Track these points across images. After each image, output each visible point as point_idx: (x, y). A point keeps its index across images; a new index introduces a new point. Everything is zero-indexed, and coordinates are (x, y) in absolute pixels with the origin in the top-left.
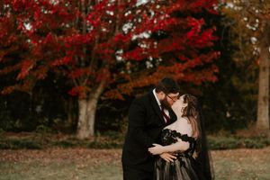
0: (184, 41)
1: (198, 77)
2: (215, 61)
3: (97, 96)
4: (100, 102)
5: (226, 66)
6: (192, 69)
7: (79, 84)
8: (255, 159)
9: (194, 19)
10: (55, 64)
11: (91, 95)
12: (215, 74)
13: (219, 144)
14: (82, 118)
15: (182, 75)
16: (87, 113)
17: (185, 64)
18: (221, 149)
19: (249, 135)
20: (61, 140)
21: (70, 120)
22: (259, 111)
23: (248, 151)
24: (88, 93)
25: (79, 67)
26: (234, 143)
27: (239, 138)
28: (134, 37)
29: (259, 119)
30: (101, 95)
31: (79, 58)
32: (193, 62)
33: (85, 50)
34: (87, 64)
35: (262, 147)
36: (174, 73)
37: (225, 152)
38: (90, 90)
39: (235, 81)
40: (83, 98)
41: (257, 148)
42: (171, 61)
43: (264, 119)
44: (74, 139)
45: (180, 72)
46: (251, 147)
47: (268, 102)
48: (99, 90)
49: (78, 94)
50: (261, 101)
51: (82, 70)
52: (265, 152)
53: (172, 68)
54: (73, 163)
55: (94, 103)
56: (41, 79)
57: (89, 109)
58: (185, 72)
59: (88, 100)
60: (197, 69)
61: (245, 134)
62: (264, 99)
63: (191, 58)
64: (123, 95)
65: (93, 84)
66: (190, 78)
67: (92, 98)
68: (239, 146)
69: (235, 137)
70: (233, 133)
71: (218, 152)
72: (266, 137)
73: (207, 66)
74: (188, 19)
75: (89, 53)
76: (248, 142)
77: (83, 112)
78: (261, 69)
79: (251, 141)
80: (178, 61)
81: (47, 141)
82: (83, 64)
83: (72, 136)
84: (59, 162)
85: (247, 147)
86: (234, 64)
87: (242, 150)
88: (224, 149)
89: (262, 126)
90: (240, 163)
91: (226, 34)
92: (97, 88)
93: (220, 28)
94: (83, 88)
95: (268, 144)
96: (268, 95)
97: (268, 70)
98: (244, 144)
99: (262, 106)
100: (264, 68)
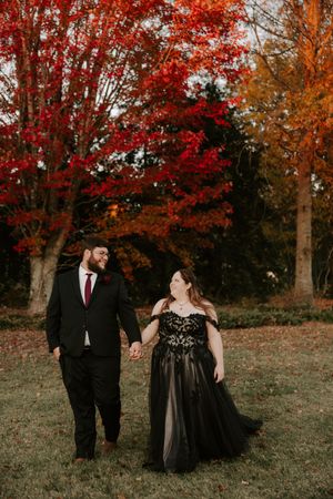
0: (178, 167)
1: (204, 221)
2: (226, 196)
3: (56, 251)
4: (61, 259)
6: (192, 208)
7: (29, 236)
9: (190, 132)
11: (48, 250)
12: (228, 215)
13: (235, 320)
14: (35, 284)
15: (177, 217)
16: (42, 276)
17: (182, 202)
18: (238, 327)
19: (281, 305)
22: (297, 266)
23: (278, 329)
24: (44, 248)
25: (30, 209)
26: (258, 317)
27: (268, 310)
29: (297, 280)
30: (64, 249)
32: (192, 199)
34: (39, 206)
35: (300, 323)
36: (165, 215)
37: (242, 332)
40: (36, 256)
41: (293, 324)
43: (304, 281)
44: (18, 317)
45: (174, 213)
46: (285, 323)
47: (310, 256)
48: (59, 243)
49: (27, 251)
50: (300, 255)
53: (162, 209)
55: (52, 262)
57: (45, 272)
58: (182, 213)
59: (43, 257)
61: (277, 302)
62: (305, 251)
63: (189, 192)
65: (49, 238)
66: (190, 222)
67: (50, 254)
68: (266, 323)
69: (261, 309)
72: (308, 307)
74: (182, 133)
76: (278, 316)
77: (36, 276)
78: (300, 209)
79: (283, 314)
80: (174, 198)
82: (34, 206)
85: (278, 323)
87: (269, 328)
88: (243, 327)
89: (302, 292)
90: (258, 352)
92: (57, 239)
94: (36, 240)
95: (309, 318)
96: (310, 246)
97: (309, 210)
98: (275, 320)
99: (302, 263)
100: (304, 207)
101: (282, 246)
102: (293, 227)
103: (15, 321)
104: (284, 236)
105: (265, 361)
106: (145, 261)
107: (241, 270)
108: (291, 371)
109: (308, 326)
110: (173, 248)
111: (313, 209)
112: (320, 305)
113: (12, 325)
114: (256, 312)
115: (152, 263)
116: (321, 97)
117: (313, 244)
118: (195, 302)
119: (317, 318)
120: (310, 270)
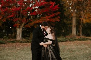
0: (49, 9)
1: (54, 20)
2: (59, 15)
3: (22, 27)
5: (62, 16)
6: (52, 17)
7: (16, 23)
8: (72, 44)
9: (52, 2)
10: (8, 17)
12: (59, 19)
13: (61, 40)
14: (18, 33)
15: (49, 19)
17: (50, 16)
18: (61, 42)
20: (11, 41)
21: (14, 34)
22: (73, 29)
24: (19, 26)
25: (16, 18)
26: (65, 40)
27: (67, 38)
28: (33, 8)
29: (73, 32)
30: (24, 26)
31: (16, 15)
33: (18, 12)
34: (19, 17)
35: (74, 41)
36: (46, 19)
37: (62, 43)
38: (20, 25)
39: (65, 21)
41: (72, 41)
42: (45, 15)
46: (71, 41)
47: (75, 27)
48: (23, 25)
49: (16, 26)
51: (17, 19)
52: (75, 43)
53: (45, 17)
54: (15, 48)
55: (21, 29)
56: (4, 22)
57: (20, 31)
58: (50, 18)
59: (19, 28)
60: (54, 17)
62: (74, 26)
63: (51, 14)
64: (30, 26)
65: (21, 23)
66: (51, 20)
69: (66, 38)
70: (65, 37)
71: (61, 43)
72: (75, 38)
73: (56, 16)
74: (50, 2)
75: (19, 13)
76: (69, 40)
79: (70, 39)
80: (47, 15)
81: (7, 41)
83: (15, 39)
84: (11, 47)
85: (69, 41)
86: (65, 16)
88: (62, 42)
89: (74, 34)
90: (67, 46)
91: (62, 6)
92: (22, 24)
93: (60, 4)
94: (18, 24)
95: (76, 40)
96: (75, 25)
98: (68, 40)
100: (74, 17)
104: (69, 22)
119: (77, 40)
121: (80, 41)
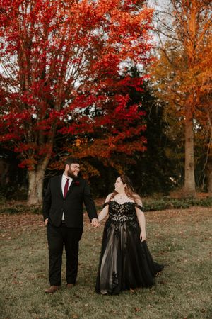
0: (114, 116)
1: (130, 148)
2: (143, 134)
3: (43, 167)
4: (47, 172)
6: (123, 140)
7: (28, 159)
11: (39, 167)
12: (145, 144)
13: (150, 206)
14: (31, 187)
15: (114, 146)
16: (35, 182)
17: (117, 137)
18: (151, 210)
19: (177, 197)
22: (186, 174)
23: (175, 211)
24: (36, 165)
26: (163, 204)
27: (169, 200)
29: (186, 182)
30: (48, 166)
32: (123, 135)
35: (188, 207)
36: (107, 145)
37: (153, 213)
38: (37, 162)
40: (32, 170)
41: (183, 208)
43: (190, 183)
44: (21, 206)
45: (112, 144)
46: (179, 208)
47: (193, 168)
48: (45, 162)
49: (27, 167)
50: (187, 167)
52: (190, 212)
53: (106, 141)
55: (41, 174)
57: (37, 179)
58: (117, 144)
59: (36, 171)
60: (127, 140)
61: (174, 195)
62: (190, 165)
63: (121, 131)
65: (39, 159)
66: (122, 149)
67: (40, 169)
68: (167, 207)
69: (165, 199)
71: (149, 213)
72: (192, 197)
73: (137, 138)
76: (175, 204)
77: (32, 182)
78: (187, 140)
79: (178, 202)
82: (30, 141)
85: (175, 208)
86: (164, 137)
87: (169, 211)
88: (154, 210)
89: (189, 189)
92: (43, 160)
94: (31, 161)
95: (193, 204)
96: (193, 162)
97: (192, 141)
98: (173, 205)
99: (189, 172)
100: (189, 139)
101: (177, 162)
102: (183, 151)
103: (20, 209)
104: (178, 156)
105: (166, 230)
106: (96, 172)
107: (153, 176)
108: (181, 236)
109: (192, 209)
110: (112, 164)
111: (195, 140)
112: (199, 196)
113: (18, 212)
114: (162, 201)
115: (100, 173)
116: (198, 73)
117: (195, 161)
118: (129, 195)
119: (198, 204)
120: (193, 176)
121: (207, 209)
